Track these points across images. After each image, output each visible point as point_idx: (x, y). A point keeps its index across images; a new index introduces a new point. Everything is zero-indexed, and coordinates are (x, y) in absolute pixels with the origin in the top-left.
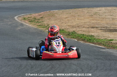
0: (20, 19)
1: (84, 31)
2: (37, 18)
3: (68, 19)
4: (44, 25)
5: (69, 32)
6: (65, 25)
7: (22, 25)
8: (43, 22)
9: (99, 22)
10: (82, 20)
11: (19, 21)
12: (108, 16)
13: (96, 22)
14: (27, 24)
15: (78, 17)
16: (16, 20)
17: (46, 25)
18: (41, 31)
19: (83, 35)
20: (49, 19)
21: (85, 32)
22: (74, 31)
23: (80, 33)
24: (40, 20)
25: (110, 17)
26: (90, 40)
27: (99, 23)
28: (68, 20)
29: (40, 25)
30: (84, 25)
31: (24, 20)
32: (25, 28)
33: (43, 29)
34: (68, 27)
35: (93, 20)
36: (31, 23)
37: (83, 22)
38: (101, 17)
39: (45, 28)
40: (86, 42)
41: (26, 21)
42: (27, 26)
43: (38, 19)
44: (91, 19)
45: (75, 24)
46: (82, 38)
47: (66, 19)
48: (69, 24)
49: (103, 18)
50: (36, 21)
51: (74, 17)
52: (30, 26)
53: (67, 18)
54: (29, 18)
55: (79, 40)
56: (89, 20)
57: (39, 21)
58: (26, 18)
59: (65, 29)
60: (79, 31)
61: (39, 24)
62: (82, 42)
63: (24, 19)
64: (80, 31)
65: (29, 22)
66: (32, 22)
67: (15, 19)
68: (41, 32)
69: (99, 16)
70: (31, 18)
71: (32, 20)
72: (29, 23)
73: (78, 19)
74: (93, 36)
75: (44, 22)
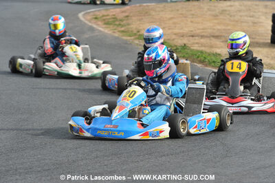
0: (89, 17)
1: (203, 45)
2: (118, 18)
3: (175, 20)
4: (132, 31)
5: (176, 46)
6: (170, 31)
7: (92, 29)
8: (129, 24)
9: (229, 28)
10: (199, 23)
11: (86, 22)
12: (246, 18)
13: (223, 27)
14: (100, 29)
15: (193, 18)
16: (81, 21)
17: (135, 31)
18: (126, 42)
19: (202, 52)
20: (140, 20)
21: (205, 46)
22: (185, 45)
23: (196, 47)
24: (124, 22)
25: (249, 18)
26: (214, 62)
27: (229, 30)
28: (174, 23)
29: (123, 31)
30: (202, 34)
31: (95, 21)
32: (97, 36)
33: (129, 38)
34: (174, 37)
35: (218, 24)
36: (108, 26)
37: (201, 27)
38: (232, 18)
39: (132, 38)
40: (206, 66)
41: (100, 23)
42: (100, 31)
43: (121, 20)
44: (216, 21)
45: (186, 30)
46: (199, 59)
47: (171, 22)
48: (176, 31)
49: (237, 21)
50: (117, 23)
51: (185, 17)
52: (106, 31)
53: (172, 18)
54: (105, 18)
55: (193, 62)
56: (212, 25)
57: (122, 23)
58: (98, 17)
59: (169, 39)
60: (194, 43)
61: (123, 29)
62: (199, 65)
63: (96, 18)
64: (196, 45)
65: (105, 24)
66: (111, 24)
67: (78, 18)
68: (126, 44)
69: (228, 17)
70: (108, 17)
71: (110, 20)
72: (104, 26)
73: (192, 22)
74: (219, 55)
75: (132, 26)
